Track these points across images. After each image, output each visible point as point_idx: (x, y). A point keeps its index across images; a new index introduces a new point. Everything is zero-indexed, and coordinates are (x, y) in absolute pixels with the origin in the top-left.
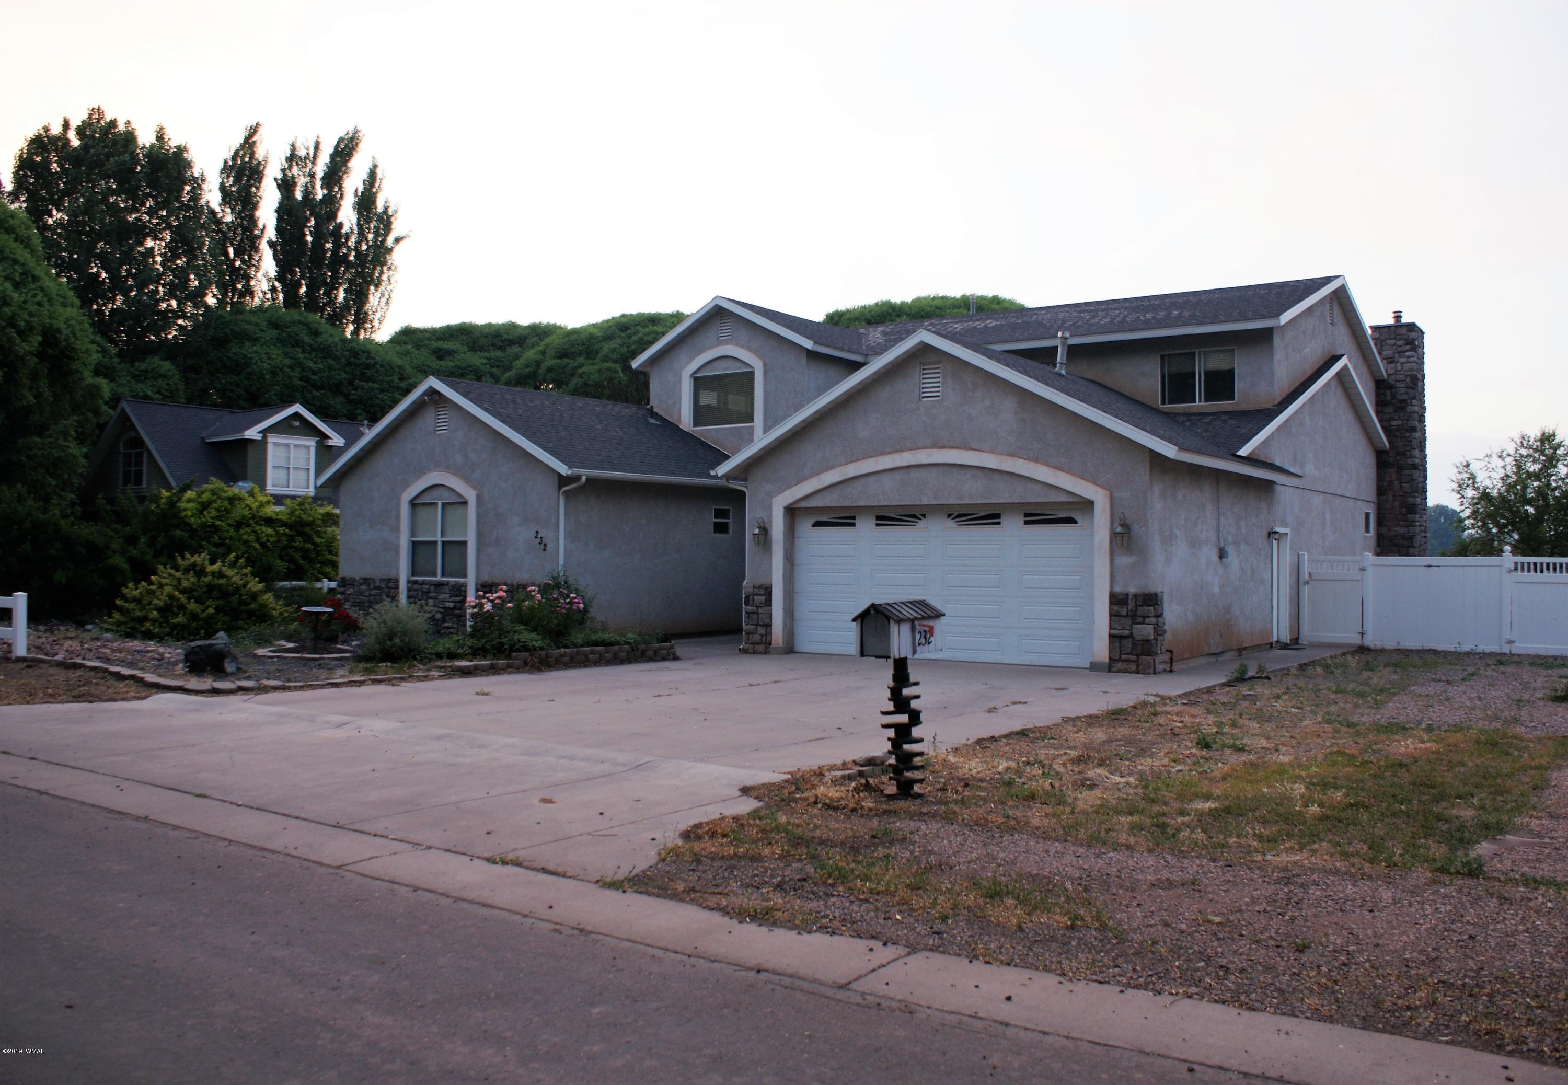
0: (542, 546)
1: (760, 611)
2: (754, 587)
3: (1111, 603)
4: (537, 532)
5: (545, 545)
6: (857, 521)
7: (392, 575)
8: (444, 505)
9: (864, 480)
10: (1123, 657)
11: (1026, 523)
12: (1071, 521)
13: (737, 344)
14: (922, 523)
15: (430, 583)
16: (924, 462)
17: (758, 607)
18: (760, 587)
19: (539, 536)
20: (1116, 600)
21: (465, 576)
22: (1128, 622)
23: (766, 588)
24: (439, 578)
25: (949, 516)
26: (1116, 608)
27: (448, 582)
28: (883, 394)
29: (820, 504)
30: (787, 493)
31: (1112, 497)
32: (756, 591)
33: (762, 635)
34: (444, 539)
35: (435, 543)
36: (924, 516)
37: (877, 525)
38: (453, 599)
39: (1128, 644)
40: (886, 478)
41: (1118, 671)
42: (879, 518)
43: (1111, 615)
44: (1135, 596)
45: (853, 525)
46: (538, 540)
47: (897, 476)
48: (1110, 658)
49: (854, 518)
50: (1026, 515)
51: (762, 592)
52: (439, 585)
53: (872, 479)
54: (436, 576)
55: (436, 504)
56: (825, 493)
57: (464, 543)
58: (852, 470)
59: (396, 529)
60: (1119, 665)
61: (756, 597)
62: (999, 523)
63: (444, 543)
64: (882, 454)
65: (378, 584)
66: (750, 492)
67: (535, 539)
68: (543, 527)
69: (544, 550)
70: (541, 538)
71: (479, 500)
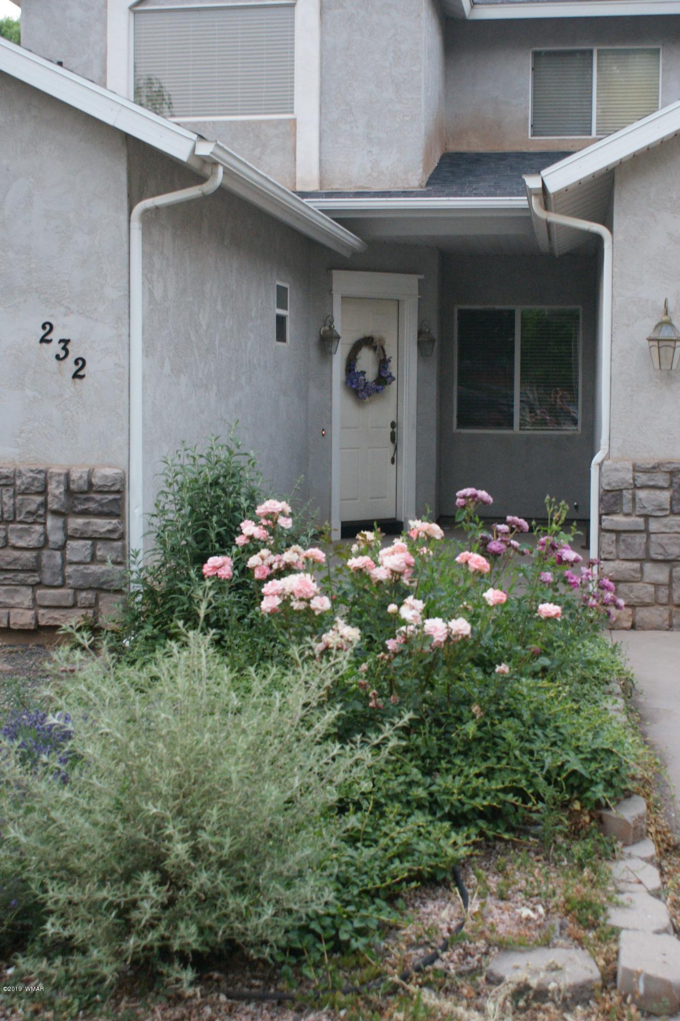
0: (69, 366)
1: (654, 526)
2: (636, 469)
4: (48, 327)
5: (81, 362)
17: (647, 517)
18: (655, 469)
19: (55, 336)
23: (672, 472)
32: (643, 479)
33: (657, 585)
46: (55, 348)
51: (661, 480)
61: (642, 494)
66: (619, 236)
67: (43, 340)
68: (69, 312)
69: (76, 376)
70: (65, 342)
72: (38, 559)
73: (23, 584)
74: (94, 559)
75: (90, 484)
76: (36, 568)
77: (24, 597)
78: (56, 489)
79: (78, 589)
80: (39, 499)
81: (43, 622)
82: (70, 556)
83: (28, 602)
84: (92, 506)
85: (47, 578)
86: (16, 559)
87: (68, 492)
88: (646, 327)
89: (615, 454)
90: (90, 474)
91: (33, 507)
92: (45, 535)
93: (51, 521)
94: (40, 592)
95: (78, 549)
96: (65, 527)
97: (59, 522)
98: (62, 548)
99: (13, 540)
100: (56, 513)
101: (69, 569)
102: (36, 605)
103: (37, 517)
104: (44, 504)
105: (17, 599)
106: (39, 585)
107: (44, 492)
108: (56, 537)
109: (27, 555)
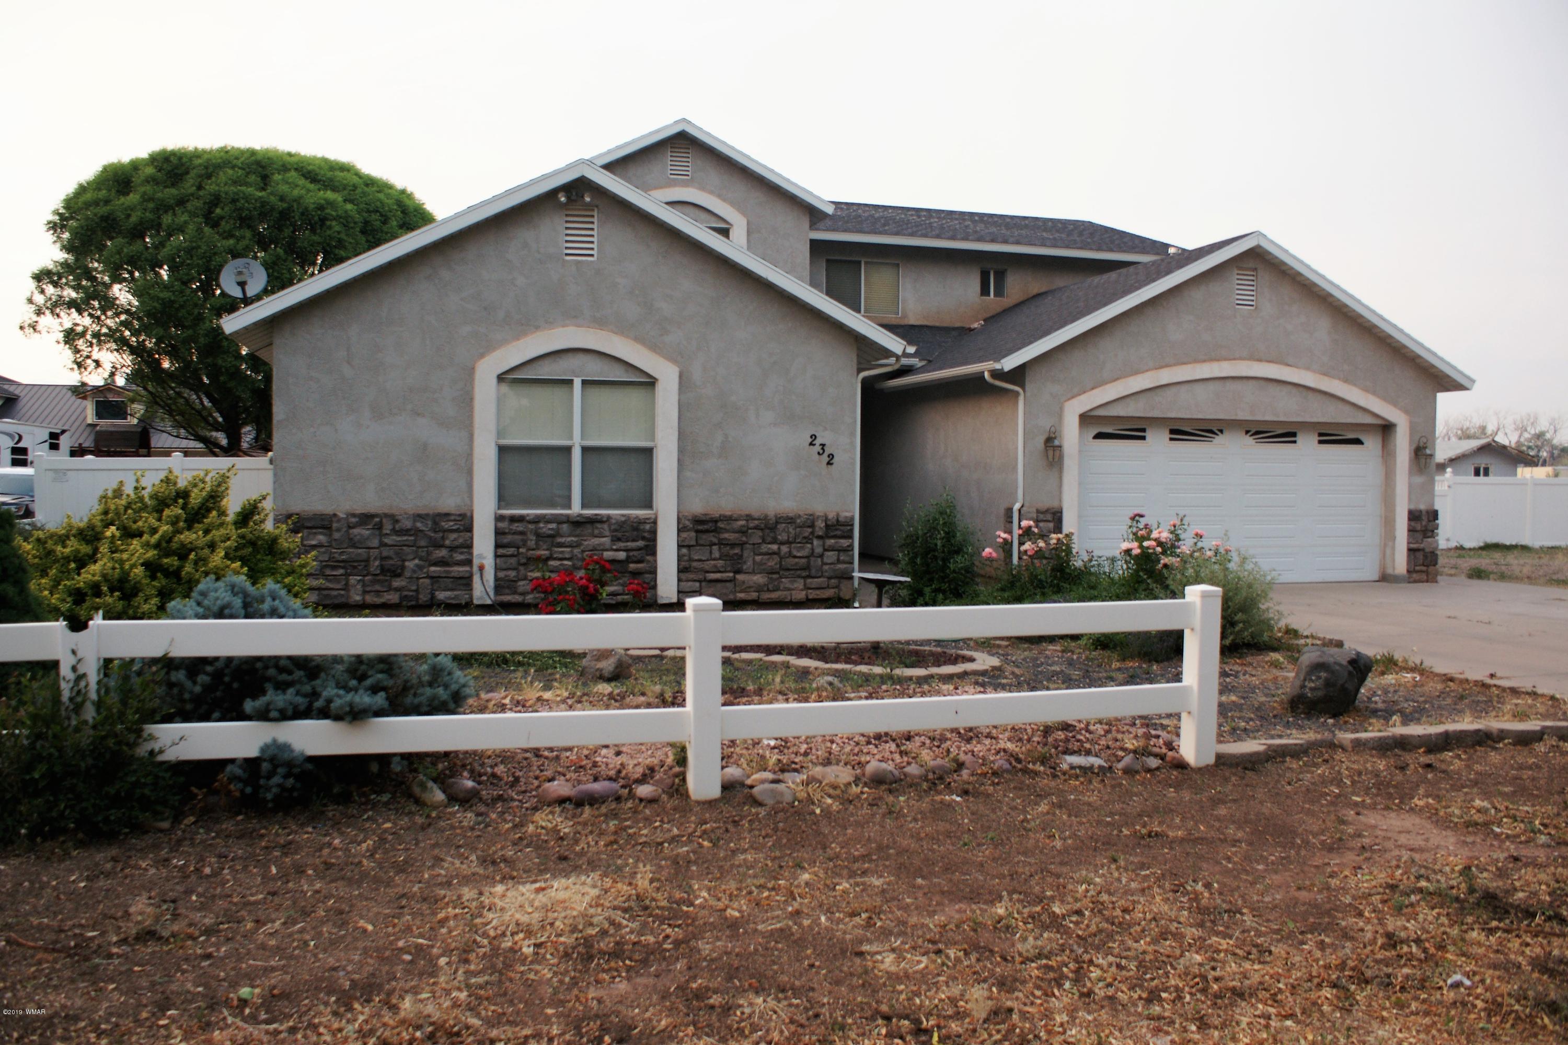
0: (825, 458)
2: (1038, 511)
3: (1410, 519)
4: (814, 437)
5: (831, 456)
6: (1148, 434)
7: (449, 503)
8: (585, 383)
9: (1174, 390)
10: (1418, 568)
11: (1320, 442)
12: (1358, 442)
13: (702, 188)
14: (1219, 439)
15: (559, 520)
16: (1244, 374)
18: (1046, 511)
19: (817, 442)
20: (1414, 516)
21: (648, 503)
22: (1419, 536)
23: (1054, 514)
24: (576, 509)
25: (1247, 432)
26: (1413, 523)
27: (609, 517)
28: (1197, 294)
29: (1122, 413)
30: (1083, 397)
31: (1411, 422)
32: (1041, 516)
34: (589, 443)
35: (568, 450)
36: (1221, 431)
37: (1171, 439)
38: (622, 545)
39: (1420, 555)
40: (1198, 388)
41: (1415, 582)
42: (1172, 432)
43: (1409, 531)
44: (1428, 512)
45: (1143, 438)
46: (818, 448)
47: (1211, 386)
48: (1408, 571)
49: (1144, 430)
50: (1320, 435)
51: (1049, 517)
52: (578, 523)
53: (1184, 388)
54: (569, 507)
55: (571, 382)
56: (1128, 400)
57: (648, 452)
58: (1166, 376)
59: (466, 424)
60: (1415, 575)
61: (1041, 524)
62: (1295, 442)
63: (585, 450)
64: (1196, 361)
65: (408, 524)
66: (1028, 394)
67: (811, 444)
68: (826, 429)
69: (829, 463)
70: (823, 445)
71: (684, 381)
72: (809, 563)
73: (799, 577)
74: (839, 562)
75: (838, 520)
76: (807, 568)
77: (800, 584)
78: (820, 524)
79: (830, 578)
80: (810, 530)
81: (810, 597)
82: (825, 560)
83: (801, 587)
84: (839, 533)
85: (813, 572)
86: (797, 564)
87: (827, 526)
88: (1040, 441)
89: (1027, 504)
90: (838, 515)
91: (806, 534)
92: (813, 549)
93: (816, 542)
94: (809, 580)
95: (831, 556)
96: (824, 545)
97: (821, 542)
98: (821, 556)
99: (795, 553)
100: (819, 537)
101: (826, 567)
102: (807, 588)
103: (808, 540)
104: (812, 533)
105: (796, 585)
106: (810, 577)
107: (812, 526)
108: (819, 550)
109: (804, 560)
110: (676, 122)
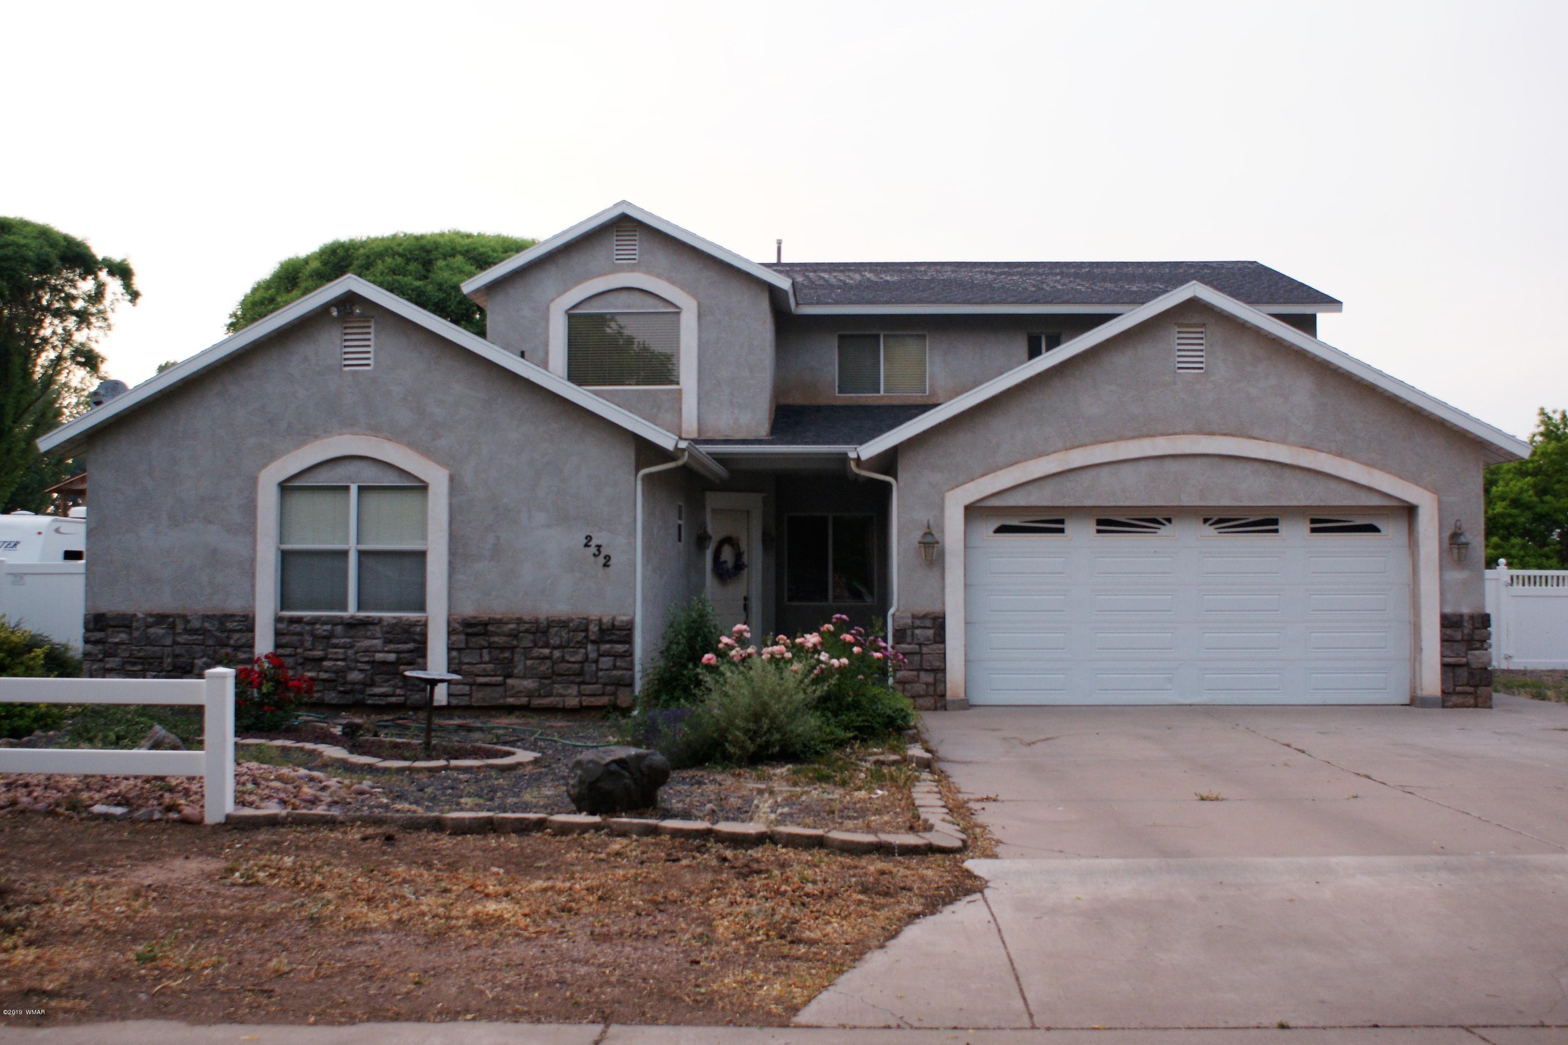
0: (601, 560)
1: (925, 650)
3: (1443, 626)
4: (589, 538)
5: (608, 558)
6: (1068, 526)
7: (235, 605)
8: (360, 489)
9: (1092, 473)
10: (1459, 689)
11: (1313, 530)
12: (1372, 529)
13: (649, 272)
14: (1165, 530)
15: (334, 622)
16: (1187, 451)
17: (920, 645)
18: (925, 617)
19: (593, 543)
20: (1449, 622)
21: (422, 607)
22: (1462, 648)
23: (935, 619)
24: (352, 610)
25: (1206, 521)
26: (1449, 632)
27: (381, 620)
28: (1122, 360)
29: (1022, 503)
30: (970, 486)
31: (1440, 502)
32: (918, 622)
33: (927, 684)
34: (363, 547)
35: (344, 554)
36: (1169, 520)
37: (1099, 531)
38: (392, 646)
39: (1463, 673)
40: (1125, 469)
41: (1455, 706)
42: (1100, 522)
43: (1443, 640)
44: (1472, 617)
45: (1061, 531)
46: (593, 550)
47: (1143, 468)
48: (1443, 692)
49: (1062, 522)
50: (1313, 521)
51: (928, 623)
52: (354, 625)
53: (1105, 471)
54: (344, 607)
55: (347, 488)
56: (1030, 487)
57: (420, 556)
58: (1077, 458)
59: (250, 529)
60: (1454, 699)
61: (917, 632)
62: (1276, 531)
63: (362, 554)
64: (1121, 438)
65: (196, 624)
66: (901, 484)
67: (586, 545)
68: (601, 529)
69: (606, 565)
70: (599, 547)
71: (454, 483)
72: (582, 668)
73: (573, 682)
74: (615, 667)
75: (613, 625)
76: (581, 673)
77: (574, 690)
78: (593, 628)
79: (605, 685)
80: (583, 634)
81: (584, 704)
82: (600, 666)
83: (575, 693)
84: (614, 637)
85: (587, 678)
86: (570, 669)
87: (601, 630)
88: (917, 536)
89: (902, 608)
90: (614, 619)
91: (579, 639)
92: (587, 654)
93: (590, 647)
94: (583, 687)
95: (606, 662)
96: (598, 650)
97: (595, 647)
98: (596, 662)
99: (568, 658)
100: (593, 642)
101: (601, 674)
102: (580, 694)
103: (582, 644)
104: (586, 637)
105: (570, 691)
106: (583, 683)
107: (586, 630)
108: (593, 655)
109: (576, 666)
110: (616, 205)
